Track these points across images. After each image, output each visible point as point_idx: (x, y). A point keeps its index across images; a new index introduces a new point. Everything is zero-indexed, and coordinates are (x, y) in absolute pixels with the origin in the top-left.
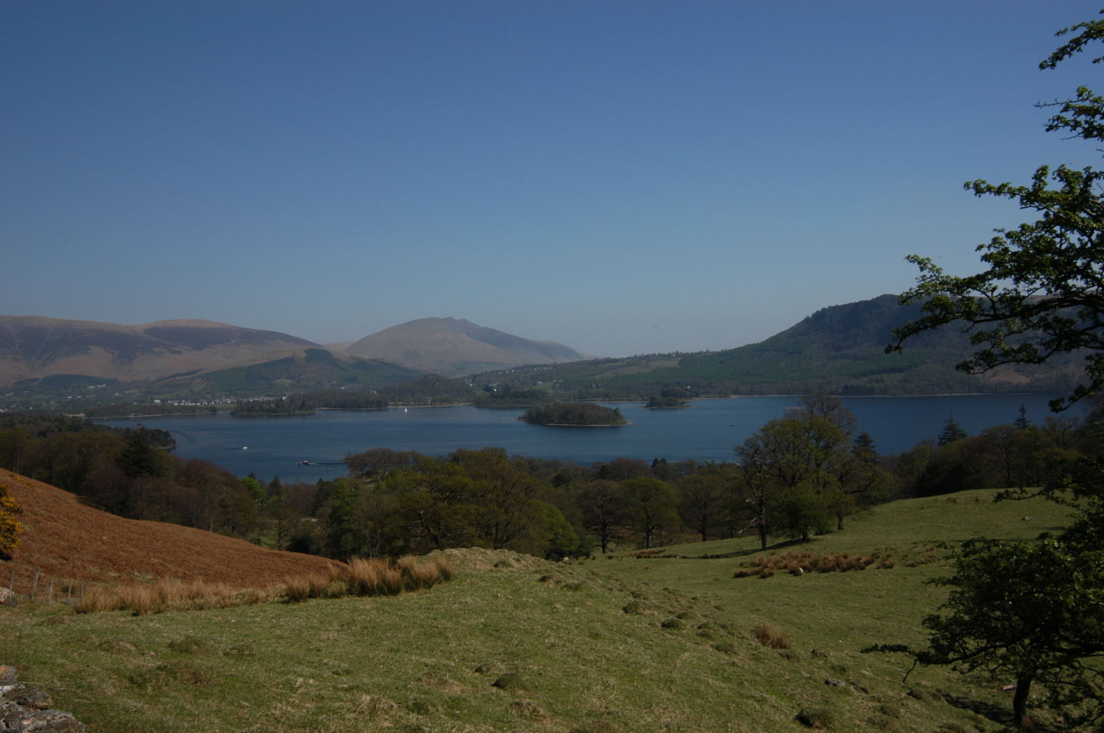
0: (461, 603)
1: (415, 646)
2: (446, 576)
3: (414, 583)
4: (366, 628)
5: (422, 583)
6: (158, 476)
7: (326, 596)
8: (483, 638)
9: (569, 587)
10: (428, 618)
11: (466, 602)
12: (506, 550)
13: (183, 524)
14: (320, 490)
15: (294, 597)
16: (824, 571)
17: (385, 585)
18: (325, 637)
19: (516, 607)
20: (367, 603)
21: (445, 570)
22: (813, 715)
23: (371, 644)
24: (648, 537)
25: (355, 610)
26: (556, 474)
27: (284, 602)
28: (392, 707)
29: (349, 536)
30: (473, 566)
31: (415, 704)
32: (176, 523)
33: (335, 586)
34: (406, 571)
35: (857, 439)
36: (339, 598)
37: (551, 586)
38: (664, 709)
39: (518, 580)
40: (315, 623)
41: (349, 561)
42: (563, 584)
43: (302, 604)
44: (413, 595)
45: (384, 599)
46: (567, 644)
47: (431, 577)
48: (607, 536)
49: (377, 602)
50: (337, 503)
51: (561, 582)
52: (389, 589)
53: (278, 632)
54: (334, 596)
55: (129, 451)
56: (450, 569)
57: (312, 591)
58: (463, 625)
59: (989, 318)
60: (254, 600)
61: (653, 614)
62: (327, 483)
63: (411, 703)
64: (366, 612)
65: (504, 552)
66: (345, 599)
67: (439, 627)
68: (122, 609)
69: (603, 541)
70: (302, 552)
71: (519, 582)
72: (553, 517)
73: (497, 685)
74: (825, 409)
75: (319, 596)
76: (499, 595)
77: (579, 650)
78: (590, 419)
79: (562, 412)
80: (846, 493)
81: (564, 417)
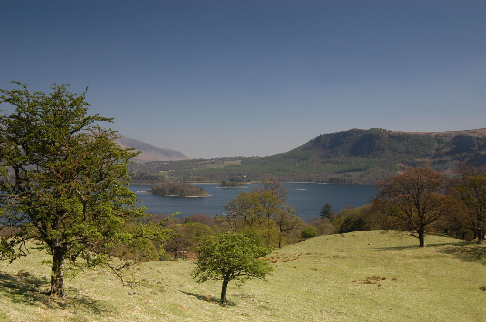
48: (177, 254)
69: (175, 257)
78: (187, 193)
79: (171, 188)
80: (283, 230)
81: (173, 190)
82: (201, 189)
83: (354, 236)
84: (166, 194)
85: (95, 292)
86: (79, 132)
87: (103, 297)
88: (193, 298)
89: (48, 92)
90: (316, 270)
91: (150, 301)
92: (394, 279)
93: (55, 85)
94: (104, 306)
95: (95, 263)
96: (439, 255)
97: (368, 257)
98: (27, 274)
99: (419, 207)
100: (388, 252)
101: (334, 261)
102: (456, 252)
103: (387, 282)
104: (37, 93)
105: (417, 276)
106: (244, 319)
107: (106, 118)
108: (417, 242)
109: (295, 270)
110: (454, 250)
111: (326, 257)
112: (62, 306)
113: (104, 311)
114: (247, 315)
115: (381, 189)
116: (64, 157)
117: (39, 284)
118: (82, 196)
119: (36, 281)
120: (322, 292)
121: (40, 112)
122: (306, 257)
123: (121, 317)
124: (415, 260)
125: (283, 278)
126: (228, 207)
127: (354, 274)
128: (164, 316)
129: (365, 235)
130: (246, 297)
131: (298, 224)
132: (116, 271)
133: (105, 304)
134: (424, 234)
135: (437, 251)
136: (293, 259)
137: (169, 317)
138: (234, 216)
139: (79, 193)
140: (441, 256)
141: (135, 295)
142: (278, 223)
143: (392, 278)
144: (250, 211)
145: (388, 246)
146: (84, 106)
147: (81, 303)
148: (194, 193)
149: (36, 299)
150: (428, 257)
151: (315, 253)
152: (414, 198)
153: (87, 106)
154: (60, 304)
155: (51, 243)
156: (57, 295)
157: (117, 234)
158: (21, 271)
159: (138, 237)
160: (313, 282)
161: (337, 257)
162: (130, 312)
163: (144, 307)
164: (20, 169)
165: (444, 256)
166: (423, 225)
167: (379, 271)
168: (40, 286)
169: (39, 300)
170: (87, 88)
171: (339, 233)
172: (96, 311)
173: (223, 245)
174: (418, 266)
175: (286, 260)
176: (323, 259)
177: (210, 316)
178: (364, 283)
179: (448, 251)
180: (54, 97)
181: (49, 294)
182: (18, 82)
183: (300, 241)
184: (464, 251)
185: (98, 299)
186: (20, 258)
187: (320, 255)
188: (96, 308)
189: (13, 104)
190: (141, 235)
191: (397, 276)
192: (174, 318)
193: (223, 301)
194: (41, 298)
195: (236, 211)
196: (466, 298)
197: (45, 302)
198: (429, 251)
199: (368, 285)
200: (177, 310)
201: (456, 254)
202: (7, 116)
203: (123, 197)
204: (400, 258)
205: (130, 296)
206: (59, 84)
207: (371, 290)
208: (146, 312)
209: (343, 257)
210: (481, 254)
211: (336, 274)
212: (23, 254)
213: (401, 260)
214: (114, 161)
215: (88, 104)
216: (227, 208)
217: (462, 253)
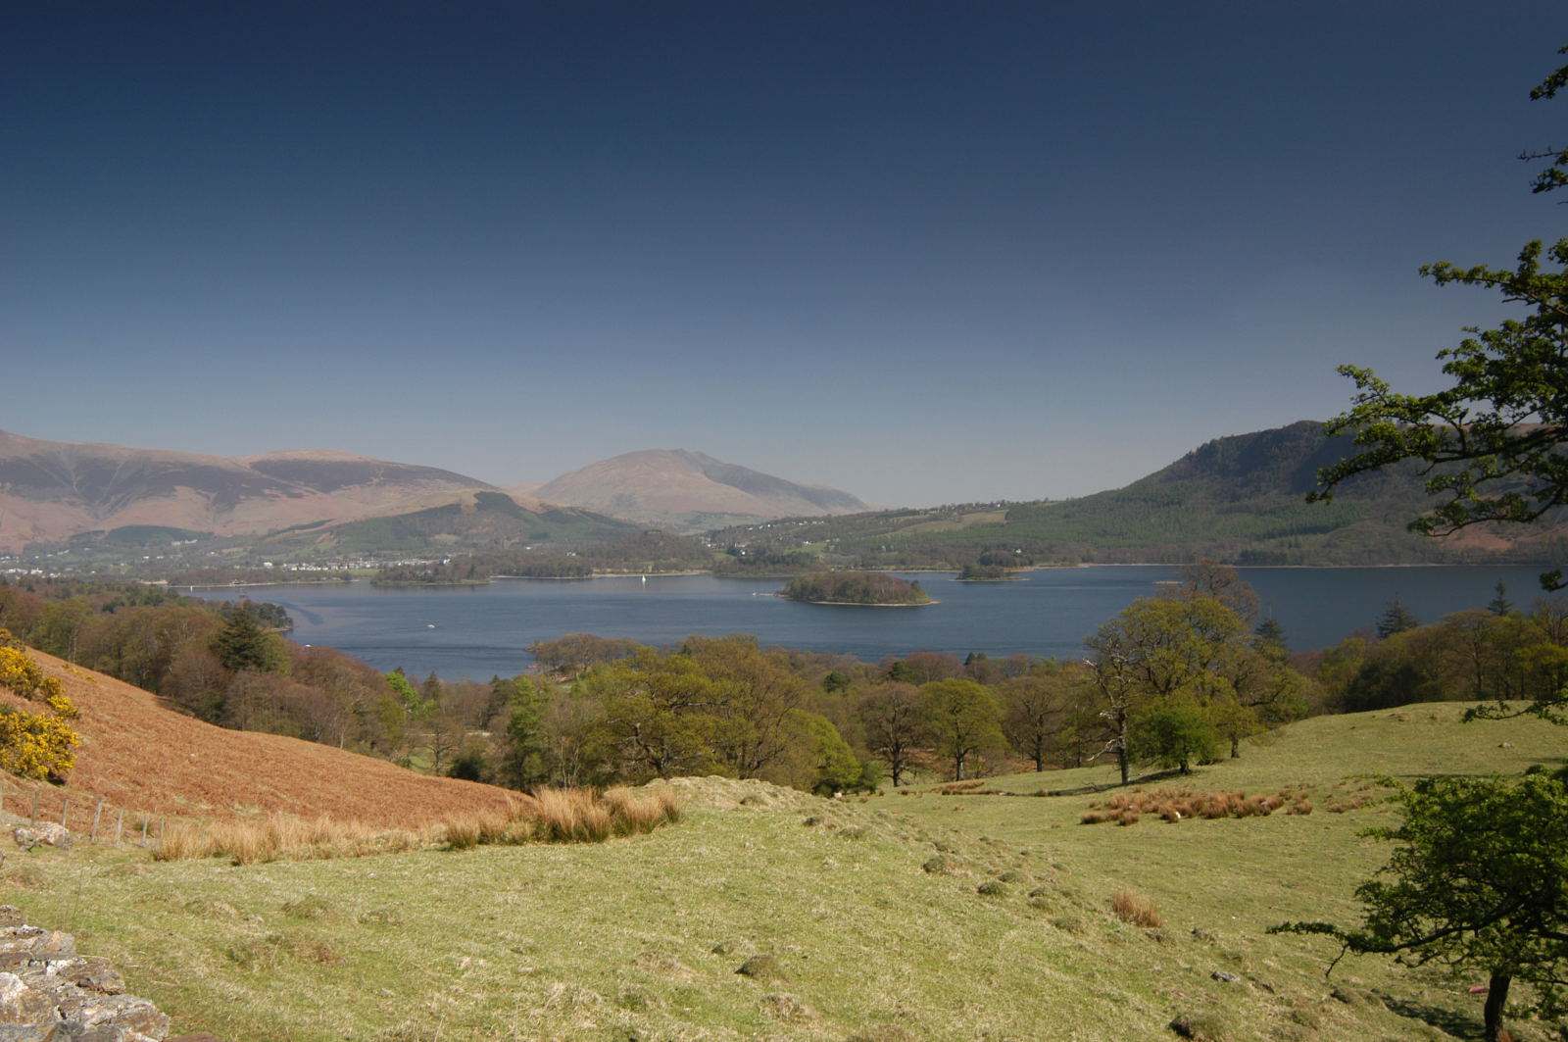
0: (693, 855)
1: (627, 915)
2: (671, 815)
3: (626, 824)
4: (559, 887)
5: (638, 826)
6: (269, 669)
7: (503, 842)
8: (724, 905)
9: (846, 834)
10: (646, 875)
11: (700, 854)
12: (757, 781)
13: (302, 737)
14: (495, 691)
15: (458, 842)
16: (1210, 817)
17: (586, 827)
18: (501, 899)
19: (770, 861)
20: (560, 852)
21: (671, 808)
22: (1194, 1024)
23: (565, 911)
24: (959, 765)
25: (544, 862)
26: (828, 673)
27: (444, 850)
28: (595, 1000)
29: (535, 757)
30: (710, 803)
31: (628, 997)
32: (293, 736)
33: (516, 829)
34: (616, 808)
35: (1261, 628)
36: (521, 844)
37: (821, 832)
38: (981, 1010)
39: (774, 823)
40: (488, 879)
41: (534, 792)
42: (838, 829)
43: (469, 853)
44: (625, 841)
45: (584, 847)
46: (844, 916)
47: (651, 816)
48: (900, 762)
49: (575, 852)
50: (519, 710)
51: (835, 827)
52: (592, 834)
53: (435, 891)
54: (514, 842)
55: (228, 633)
56: (677, 807)
57: (483, 834)
58: (697, 886)
59: (1456, 455)
60: (402, 847)
61: (966, 875)
62: (505, 682)
63: (621, 995)
64: (559, 866)
65: (754, 783)
66: (530, 846)
67: (662, 887)
68: (217, 855)
69: (894, 769)
70: (469, 779)
71: (775, 826)
72: (824, 734)
73: (743, 971)
74: (1214, 586)
75: (493, 841)
76: (747, 844)
77: (861, 925)
78: (878, 596)
79: (838, 585)
82: (913, 585)
83: (1433, 718)
84: (825, 599)
126: (1098, 642)
148: (896, 597)
175: (1337, 805)
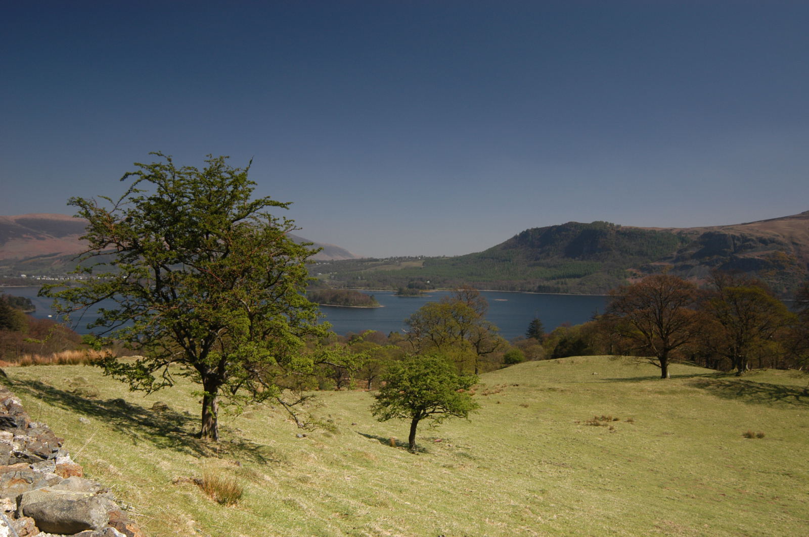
69: (338, 385)
74: (469, 298)
78: (353, 302)
79: (333, 296)
80: (480, 353)
81: (334, 299)
82: (371, 297)
83: (573, 362)
84: (325, 303)
85: (254, 433)
86: (242, 221)
87: (266, 440)
88: (375, 442)
89: (202, 167)
90: (526, 406)
91: (326, 447)
92: (630, 421)
93: (211, 157)
94: (271, 454)
95: (264, 397)
96: (688, 390)
97: (594, 391)
98: (164, 408)
99: (662, 326)
100: (621, 384)
101: (550, 394)
102: (711, 387)
103: (620, 424)
104: (189, 168)
105: (660, 417)
106: (447, 472)
107: (281, 202)
108: (658, 372)
109: (499, 406)
110: (708, 384)
111: (538, 390)
112: (219, 453)
113: (271, 461)
114: (450, 467)
115: (612, 302)
116: (222, 254)
117: (182, 422)
118: (248, 307)
119: (178, 417)
120: (536, 436)
121: (190, 193)
122: (512, 389)
123: (293, 468)
124: (656, 395)
125: (485, 417)
126: (410, 321)
127: (576, 413)
128: (348, 467)
129: (587, 361)
130: (439, 441)
131: (500, 345)
132: (288, 407)
133: (271, 450)
134: (667, 363)
135: (685, 385)
136: (496, 392)
137: (355, 470)
138: (418, 334)
139: (245, 303)
140: (690, 392)
141: (305, 438)
142: (475, 344)
143: (626, 419)
144: (438, 327)
145: (618, 377)
146: (250, 186)
147: (241, 449)
148: (363, 304)
149: (184, 444)
150: (673, 392)
151: (524, 384)
152: (655, 314)
153: (253, 186)
154: (215, 450)
155: (201, 368)
156: (210, 437)
157: (295, 360)
158: (157, 403)
159: (319, 363)
160: (524, 422)
161: (554, 390)
162: (303, 462)
163: (321, 455)
164: (161, 269)
165: (695, 392)
166: (666, 350)
167: (608, 409)
168: (183, 424)
169: (188, 445)
170: (251, 162)
171: (553, 358)
172: (261, 460)
173: (412, 373)
174: (661, 404)
175: (486, 393)
176: (535, 392)
177: (406, 469)
178: (591, 425)
179: (700, 384)
180: (210, 174)
181: (199, 436)
182: (159, 153)
183: (502, 368)
184: (721, 385)
185: (261, 444)
186: (164, 388)
187: (531, 386)
188: (260, 456)
189: (154, 182)
190: (323, 360)
191: (633, 416)
192: (361, 471)
193: (411, 446)
194: (190, 442)
195: (420, 328)
196: (726, 448)
197: (196, 448)
198: (675, 385)
199: (597, 427)
200: (362, 459)
201: (710, 389)
202: (145, 198)
203: (301, 309)
204: (636, 393)
205: (298, 439)
206: (216, 156)
207: (601, 434)
208: (324, 462)
209: (562, 391)
210: (743, 389)
211: (552, 413)
212: (168, 383)
213: (638, 396)
214: (288, 261)
215: (254, 183)
216: (408, 323)
217: (718, 387)
